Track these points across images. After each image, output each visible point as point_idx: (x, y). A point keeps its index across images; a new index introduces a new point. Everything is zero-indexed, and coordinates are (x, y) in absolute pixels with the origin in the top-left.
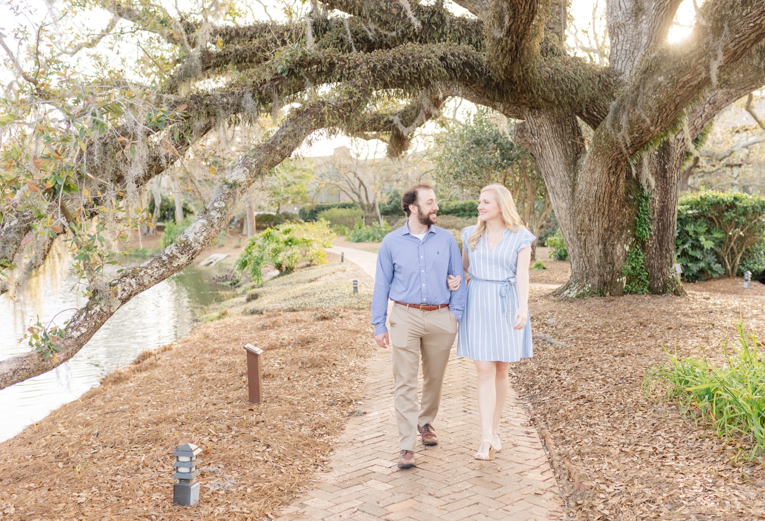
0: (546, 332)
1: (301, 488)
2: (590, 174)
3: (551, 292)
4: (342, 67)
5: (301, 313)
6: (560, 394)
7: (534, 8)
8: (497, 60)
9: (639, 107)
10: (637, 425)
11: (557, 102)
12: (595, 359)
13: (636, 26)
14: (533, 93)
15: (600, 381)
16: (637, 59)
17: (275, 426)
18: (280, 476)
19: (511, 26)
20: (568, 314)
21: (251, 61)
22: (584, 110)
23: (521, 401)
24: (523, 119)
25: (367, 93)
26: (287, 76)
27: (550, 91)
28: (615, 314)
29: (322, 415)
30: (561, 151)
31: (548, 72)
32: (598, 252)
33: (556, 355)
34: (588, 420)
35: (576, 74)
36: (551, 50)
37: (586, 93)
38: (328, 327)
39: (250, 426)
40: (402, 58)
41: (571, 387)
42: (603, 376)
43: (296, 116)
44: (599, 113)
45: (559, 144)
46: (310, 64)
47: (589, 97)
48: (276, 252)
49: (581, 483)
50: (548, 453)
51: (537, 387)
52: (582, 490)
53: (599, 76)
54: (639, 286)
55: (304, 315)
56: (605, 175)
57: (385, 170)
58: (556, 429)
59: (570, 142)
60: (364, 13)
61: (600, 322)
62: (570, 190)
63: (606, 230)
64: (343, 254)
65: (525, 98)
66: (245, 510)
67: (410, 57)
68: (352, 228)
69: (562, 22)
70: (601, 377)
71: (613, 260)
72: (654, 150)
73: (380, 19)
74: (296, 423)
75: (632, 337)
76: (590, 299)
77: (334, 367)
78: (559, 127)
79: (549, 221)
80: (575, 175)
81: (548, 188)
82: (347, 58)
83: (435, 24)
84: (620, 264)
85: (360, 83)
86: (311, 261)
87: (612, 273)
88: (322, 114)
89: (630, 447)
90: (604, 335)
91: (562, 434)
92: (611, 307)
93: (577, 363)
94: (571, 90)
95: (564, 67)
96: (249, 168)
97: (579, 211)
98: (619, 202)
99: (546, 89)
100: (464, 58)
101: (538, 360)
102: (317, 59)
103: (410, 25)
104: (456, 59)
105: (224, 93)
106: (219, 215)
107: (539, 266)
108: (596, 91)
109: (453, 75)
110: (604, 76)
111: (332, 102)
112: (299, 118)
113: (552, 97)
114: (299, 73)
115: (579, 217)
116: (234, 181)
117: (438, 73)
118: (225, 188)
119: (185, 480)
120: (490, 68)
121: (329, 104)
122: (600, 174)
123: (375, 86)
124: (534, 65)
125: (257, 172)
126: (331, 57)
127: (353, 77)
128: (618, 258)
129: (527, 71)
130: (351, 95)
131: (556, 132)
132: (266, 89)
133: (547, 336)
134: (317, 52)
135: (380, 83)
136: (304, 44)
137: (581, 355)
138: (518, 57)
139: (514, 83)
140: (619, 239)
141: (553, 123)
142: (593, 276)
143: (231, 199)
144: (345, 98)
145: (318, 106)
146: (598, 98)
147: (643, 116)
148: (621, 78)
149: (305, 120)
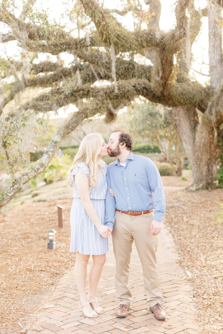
2: (201, 134)
7: (171, 69)
8: (157, 88)
9: (219, 106)
11: (184, 103)
13: (221, 67)
14: (173, 100)
19: (163, 75)
20: (190, 197)
22: (198, 106)
23: (167, 228)
26: (70, 96)
28: (211, 197)
30: (188, 123)
31: (180, 90)
32: (205, 169)
33: (183, 212)
35: (193, 90)
37: (197, 99)
44: (205, 106)
45: (188, 120)
46: (79, 91)
47: (199, 100)
50: (174, 239)
51: (174, 223)
53: (204, 90)
56: (208, 134)
59: (192, 119)
60: (99, 64)
61: (204, 200)
62: (192, 141)
63: (209, 159)
65: (170, 102)
71: (212, 173)
73: (106, 67)
76: (202, 191)
78: (187, 112)
80: (195, 134)
81: (183, 140)
83: (131, 69)
84: (215, 175)
86: (61, 177)
87: (212, 179)
88: (87, 113)
90: (205, 205)
92: (210, 194)
93: (191, 214)
94: (190, 98)
95: (188, 87)
96: (60, 135)
97: (197, 151)
98: (214, 146)
99: (179, 98)
100: (143, 86)
101: (175, 214)
102: (82, 89)
103: (119, 69)
104: (140, 86)
105: (45, 103)
106: (52, 154)
107: (183, 179)
108: (203, 97)
109: (139, 93)
110: (207, 90)
111: (90, 108)
112: (78, 115)
113: (182, 101)
114: (75, 95)
115: (197, 153)
116: (56, 141)
117: (132, 93)
118: (53, 143)
119: (51, 241)
120: (155, 90)
121: (89, 109)
122: (205, 134)
123: (106, 100)
124: (174, 89)
125: (63, 137)
126: (88, 88)
127: (98, 96)
128: (214, 172)
129: (170, 92)
130: (97, 104)
131: (186, 114)
132: (62, 102)
133: (180, 205)
134: (82, 85)
135: (108, 98)
136: (77, 82)
137: (193, 212)
138: (166, 87)
139: (165, 96)
140: (215, 163)
141: (184, 110)
142: (203, 180)
143: (55, 148)
144: (95, 106)
145: (85, 110)
146: (204, 100)
147: (221, 110)
148: (215, 90)
149: (81, 116)
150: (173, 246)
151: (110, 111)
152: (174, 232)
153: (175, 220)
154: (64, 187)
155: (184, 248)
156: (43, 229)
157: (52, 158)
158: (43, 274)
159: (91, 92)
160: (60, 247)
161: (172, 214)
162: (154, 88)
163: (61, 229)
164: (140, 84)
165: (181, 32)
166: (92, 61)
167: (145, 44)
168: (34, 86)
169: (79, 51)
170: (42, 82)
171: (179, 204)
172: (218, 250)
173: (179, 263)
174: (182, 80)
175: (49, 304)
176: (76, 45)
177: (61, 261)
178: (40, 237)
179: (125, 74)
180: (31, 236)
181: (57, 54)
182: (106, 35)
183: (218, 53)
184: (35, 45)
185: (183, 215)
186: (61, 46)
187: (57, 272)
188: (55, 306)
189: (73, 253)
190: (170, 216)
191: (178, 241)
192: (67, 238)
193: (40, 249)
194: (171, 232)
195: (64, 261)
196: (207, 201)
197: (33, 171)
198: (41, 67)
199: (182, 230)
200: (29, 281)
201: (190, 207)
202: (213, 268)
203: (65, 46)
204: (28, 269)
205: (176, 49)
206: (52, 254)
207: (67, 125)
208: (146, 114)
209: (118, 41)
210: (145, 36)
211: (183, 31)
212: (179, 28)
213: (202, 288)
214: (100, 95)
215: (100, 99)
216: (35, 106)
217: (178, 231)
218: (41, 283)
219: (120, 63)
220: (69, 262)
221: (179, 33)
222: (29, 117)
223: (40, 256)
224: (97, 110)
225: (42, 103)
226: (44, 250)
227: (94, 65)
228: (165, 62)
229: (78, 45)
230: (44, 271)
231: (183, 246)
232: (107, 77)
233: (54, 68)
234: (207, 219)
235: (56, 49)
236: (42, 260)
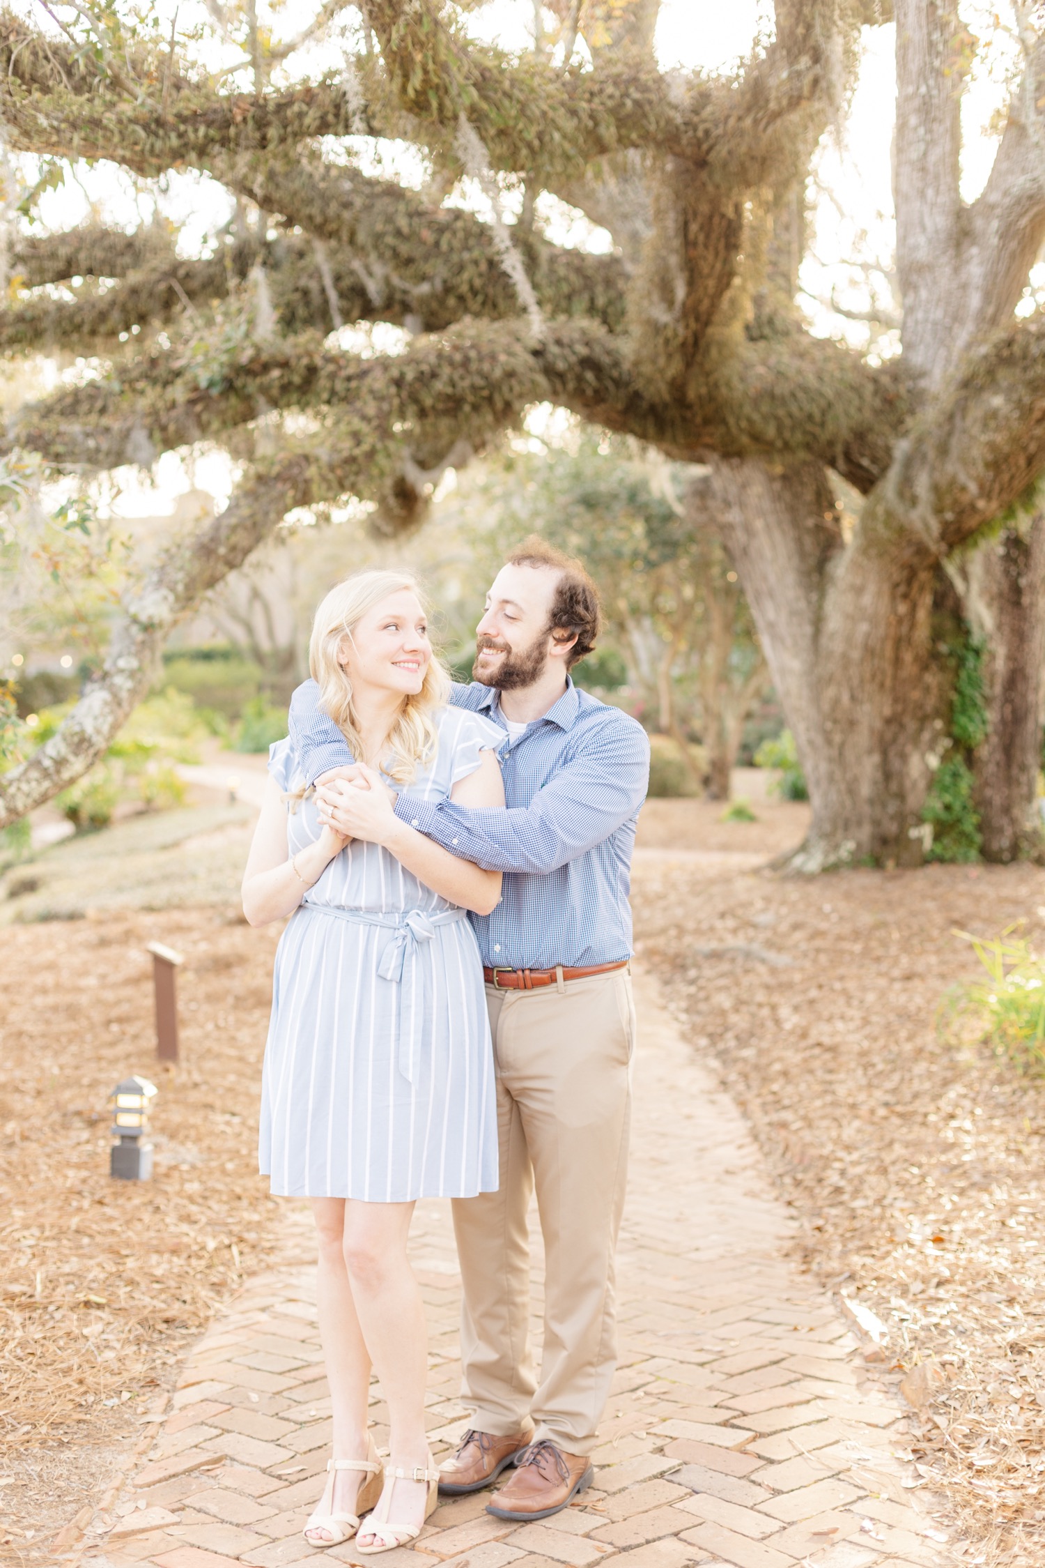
2: (851, 596)
4: (332, 376)
5: (177, 913)
7: (731, 265)
8: (654, 362)
9: (953, 457)
11: (779, 443)
12: (849, 985)
13: (956, 270)
14: (727, 425)
16: (959, 343)
19: (687, 301)
20: (800, 905)
22: (841, 456)
24: (707, 465)
26: (220, 394)
27: (765, 419)
28: (901, 904)
30: (790, 543)
31: (760, 379)
32: (868, 769)
33: (771, 981)
35: (821, 380)
36: (770, 321)
37: (841, 425)
40: (457, 357)
44: (874, 460)
45: (786, 526)
46: (266, 368)
47: (849, 429)
50: (749, 1123)
52: (805, 1163)
53: (875, 381)
54: (959, 846)
55: (189, 918)
56: (886, 600)
58: (765, 1092)
59: (809, 523)
60: (362, 237)
61: (866, 919)
62: (808, 629)
63: (888, 721)
65: (711, 435)
67: (473, 353)
68: (234, 718)
71: (903, 787)
72: (994, 544)
73: (396, 254)
75: (934, 946)
76: (851, 874)
78: (786, 489)
79: (764, 702)
80: (820, 598)
84: (920, 798)
85: (371, 412)
87: (901, 817)
88: (307, 481)
92: (895, 890)
93: (814, 993)
94: (810, 417)
95: (796, 363)
96: (172, 590)
97: (830, 679)
98: (917, 659)
99: (756, 417)
100: (582, 350)
101: (735, 991)
102: (280, 358)
103: (461, 268)
104: (567, 351)
105: (89, 429)
106: (129, 684)
107: (741, 814)
108: (868, 414)
109: (559, 386)
110: (885, 380)
111: (323, 454)
112: (262, 489)
113: (771, 432)
114: (244, 386)
115: (831, 692)
116: (150, 618)
117: (528, 385)
118: (135, 629)
119: (130, 1138)
120: (639, 374)
121: (317, 460)
122: (874, 598)
123: (401, 415)
124: (731, 370)
125: (187, 599)
126: (309, 354)
127: (357, 397)
128: (914, 784)
129: (716, 385)
130: (357, 437)
131: (777, 498)
132: (177, 421)
133: (755, 947)
134: (279, 341)
135: (412, 409)
136: (251, 322)
137: (823, 980)
138: (699, 358)
139: (689, 407)
140: (915, 740)
141: (772, 480)
142: (859, 824)
143: (147, 653)
144: (346, 445)
145: (298, 465)
146: (870, 429)
148: (923, 383)
149: (274, 493)
150: (749, 1161)
151: (402, 478)
152: (741, 1087)
153: (739, 1021)
154: (165, 848)
155: (811, 1175)
156: (77, 1068)
157: (131, 706)
158: (99, 1327)
159: (323, 373)
160: (175, 1168)
161: (720, 989)
162: (636, 364)
163: (171, 1065)
164: (566, 340)
165: (799, 74)
166: (326, 221)
167: (609, 132)
168: (31, 343)
169: (275, 157)
170: (68, 328)
171: (751, 940)
172: (994, 1187)
173: (798, 1257)
174: (767, 331)
175: (142, 1504)
176: (261, 124)
177: (188, 1246)
178: (65, 1115)
179: (491, 291)
180: (18, 1103)
182: (426, 72)
183: (941, 199)
184: (47, 116)
185: (776, 998)
186: (182, 128)
187: (169, 1314)
188: (174, 1518)
189: (245, 1203)
190: (707, 999)
191: (773, 1135)
192: (206, 1118)
193: (73, 1177)
194: (723, 1083)
195: (203, 1248)
196: (883, 925)
197: (34, 774)
198: (64, 251)
199: (785, 1074)
200: (23, 1365)
201: (805, 955)
202: (990, 1287)
203: (202, 130)
204: (13, 1297)
205: (764, 161)
206: (137, 1208)
207: (206, 540)
208: (562, 499)
209: (485, 105)
210: (610, 89)
211: (808, 69)
212: (789, 52)
213: (957, 1404)
214: (371, 391)
215: (371, 409)
216: (40, 443)
217: (765, 1080)
218: (90, 1380)
219: (466, 239)
220: (225, 1254)
221: (790, 78)
222: (18, 489)
223: (74, 1222)
224: (354, 468)
225: (74, 428)
226: (91, 1182)
227: (333, 243)
228: (701, 228)
229: (268, 124)
230: (99, 1306)
231: (801, 1161)
232: (397, 308)
233: (127, 259)
234: (899, 1016)
235: (158, 145)
236: (86, 1240)
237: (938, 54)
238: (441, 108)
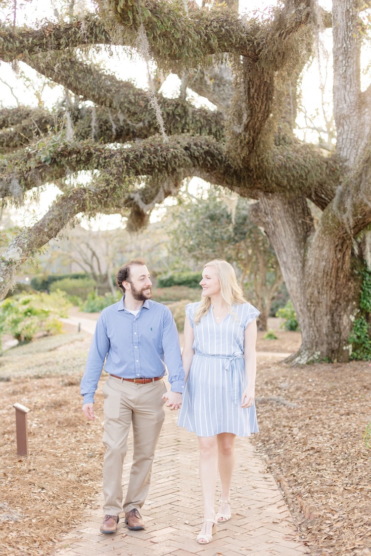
0: (279, 395)
1: (76, 520)
2: (318, 251)
3: (283, 359)
4: (98, 157)
5: (47, 380)
6: (292, 447)
7: (269, 107)
8: (236, 151)
9: (362, 192)
10: (359, 469)
11: (288, 187)
12: (323, 417)
13: (359, 118)
14: (267, 179)
15: (328, 436)
16: (361, 147)
17: (45, 473)
18: (57, 511)
19: (249, 122)
20: (299, 379)
21: (8, 146)
22: (313, 194)
23: (258, 454)
24: (257, 199)
25: (121, 180)
26: (50, 164)
27: (283, 177)
28: (341, 379)
29: (84, 465)
30: (292, 230)
31: (280, 160)
32: (326, 322)
33: (288, 415)
34: (317, 467)
35: (305, 161)
36: (283, 138)
37: (314, 179)
38: (77, 392)
39: (22, 473)
40: (152, 149)
41: (302, 441)
42: (330, 432)
43: (61, 202)
44: (327, 195)
45: (290, 223)
46: (70, 154)
47: (317, 182)
48: (16, 322)
49: (311, 513)
50: (283, 493)
51: (272, 441)
52: (312, 519)
53: (327, 163)
54: (364, 353)
55: (51, 382)
56: (333, 252)
57: (119, 242)
58: (289, 474)
59: (300, 221)
60: (114, 104)
61: (327, 386)
62: (300, 265)
63: (333, 302)
64: (80, 324)
65: (260, 183)
66: (33, 535)
67: (159, 148)
68: (85, 299)
69: (292, 112)
70: (328, 432)
71: (340, 329)
73: (129, 110)
74: (63, 471)
75: (357, 398)
76: (319, 365)
77: (88, 426)
78: (290, 208)
79: (280, 293)
80: (305, 252)
81: (280, 263)
82: (103, 149)
83: (179, 115)
84: (346, 333)
85: (115, 172)
86: (48, 331)
87: (339, 342)
88: (84, 200)
89: (352, 486)
90: (332, 397)
91: (295, 478)
92: (338, 372)
93: (307, 421)
94: (301, 176)
95: (295, 155)
96: (22, 247)
97: (310, 285)
98: (345, 276)
99: (279, 176)
100: (206, 148)
102: (76, 150)
104: (199, 148)
107: (271, 336)
108: (324, 176)
110: (331, 162)
111: (92, 188)
112: (64, 203)
113: (285, 182)
114: (60, 161)
115: (309, 290)
116: (11, 259)
117: (183, 161)
118: (3, 265)
120: (230, 157)
121: (89, 191)
122: (327, 251)
123: (128, 173)
124: (268, 155)
125: (28, 250)
126: (89, 148)
127: (109, 165)
128: (345, 328)
129: (262, 161)
130: (108, 182)
131: (287, 211)
132: (31, 176)
133: (281, 398)
134: (76, 142)
135: (132, 171)
136: (64, 136)
138: (254, 149)
139: (251, 170)
140: (345, 310)
141: (285, 204)
142: (322, 344)
143: (8, 275)
144: (103, 185)
145: (81, 193)
146: (325, 182)
147: (365, 200)
148: (346, 164)
149: (69, 205)
151: (138, 207)
153: (276, 435)
154: (51, 350)
159: (95, 155)
162: (228, 153)
163: (24, 458)
164: (199, 144)
165: (300, 11)
166: (100, 97)
167: (214, 42)
174: (282, 142)
176: (58, 38)
181: (11, 60)
183: (353, 90)
185: (291, 423)
186: (22, 39)
191: (295, 500)
194: (270, 468)
196: (335, 388)
201: (302, 402)
203: (31, 40)
205: (284, 54)
207: (39, 225)
208: (203, 216)
209: (155, 19)
210: (215, 24)
211: (305, 9)
212: (295, 2)
214: (115, 163)
221: (296, 13)
224: (106, 195)
227: (102, 106)
228: (256, 91)
229: (61, 37)
232: (131, 135)
235: (10, 46)
237: (351, 31)
238: (134, 20)
